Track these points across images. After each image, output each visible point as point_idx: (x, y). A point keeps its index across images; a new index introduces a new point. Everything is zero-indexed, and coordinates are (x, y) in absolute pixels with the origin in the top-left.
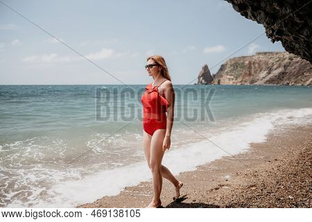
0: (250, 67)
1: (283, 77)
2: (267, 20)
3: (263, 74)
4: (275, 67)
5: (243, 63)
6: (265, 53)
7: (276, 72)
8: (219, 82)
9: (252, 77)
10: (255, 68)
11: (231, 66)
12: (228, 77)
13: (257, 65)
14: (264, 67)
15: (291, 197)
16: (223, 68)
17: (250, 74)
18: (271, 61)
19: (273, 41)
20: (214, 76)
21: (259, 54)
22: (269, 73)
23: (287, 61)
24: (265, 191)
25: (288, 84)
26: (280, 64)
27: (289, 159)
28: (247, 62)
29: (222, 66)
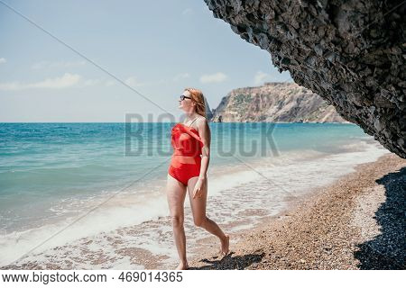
0: (258, 101)
1: (296, 113)
2: (270, 45)
3: (273, 109)
4: (286, 100)
5: (249, 96)
6: (276, 84)
7: (288, 107)
8: (220, 120)
9: (260, 113)
10: (263, 102)
11: (235, 99)
12: (232, 113)
13: (265, 99)
14: (274, 100)
15: (303, 261)
16: (224, 101)
17: (258, 110)
18: (282, 94)
19: (281, 71)
20: (214, 111)
21: (268, 84)
22: (280, 108)
23: (300, 93)
24: (274, 256)
25: (302, 121)
26: (292, 97)
27: (301, 214)
28: (254, 95)
29: (224, 98)
